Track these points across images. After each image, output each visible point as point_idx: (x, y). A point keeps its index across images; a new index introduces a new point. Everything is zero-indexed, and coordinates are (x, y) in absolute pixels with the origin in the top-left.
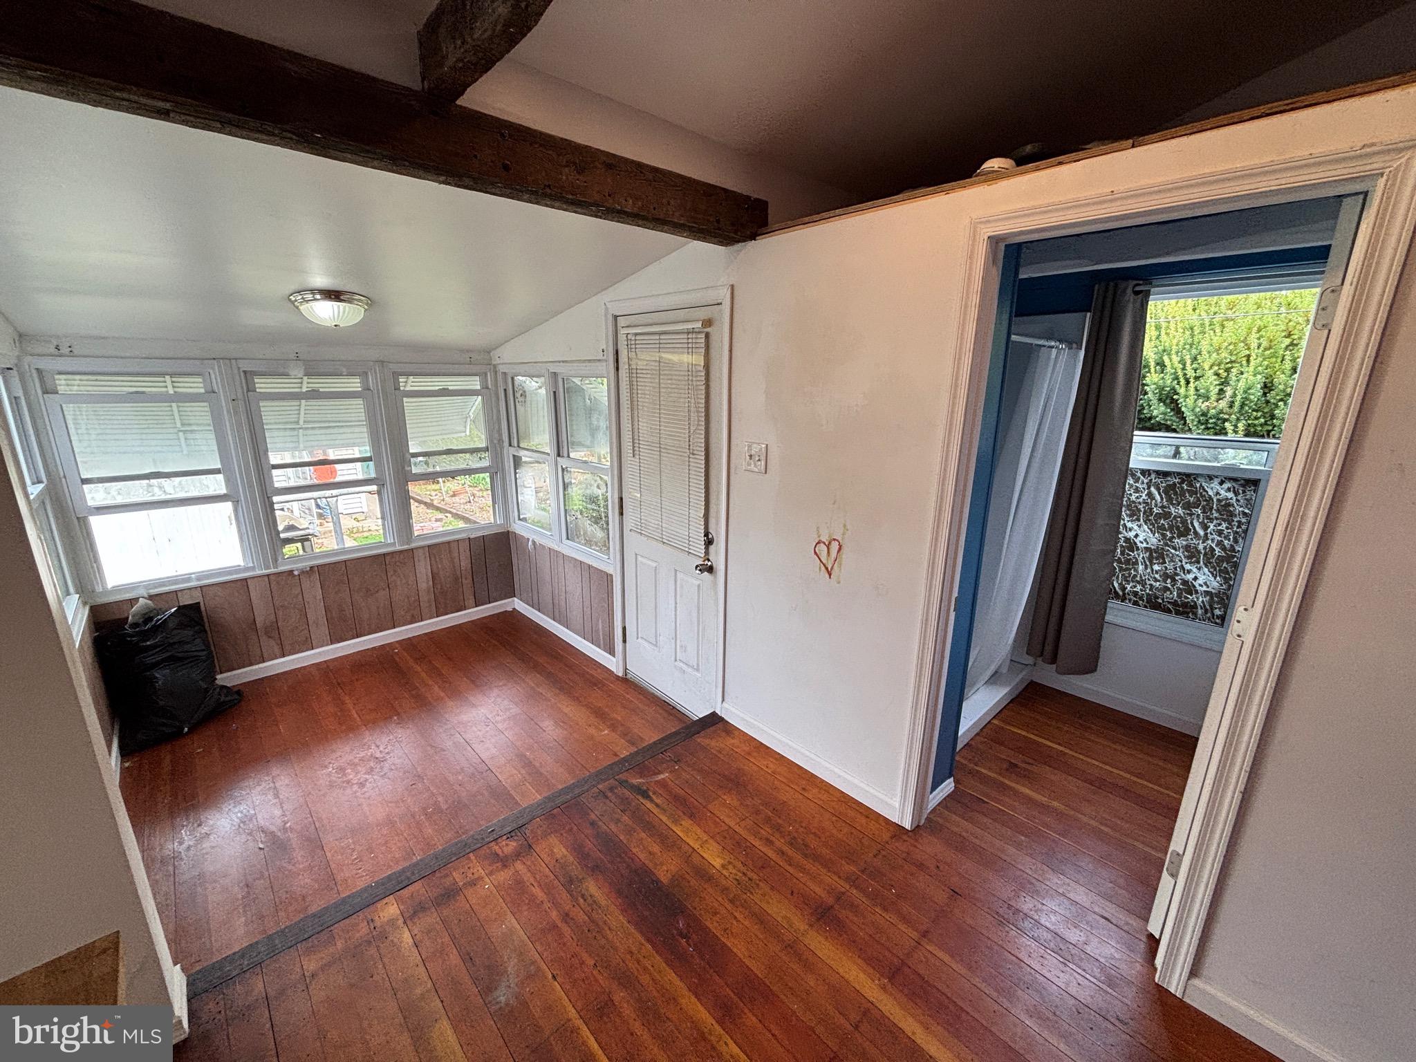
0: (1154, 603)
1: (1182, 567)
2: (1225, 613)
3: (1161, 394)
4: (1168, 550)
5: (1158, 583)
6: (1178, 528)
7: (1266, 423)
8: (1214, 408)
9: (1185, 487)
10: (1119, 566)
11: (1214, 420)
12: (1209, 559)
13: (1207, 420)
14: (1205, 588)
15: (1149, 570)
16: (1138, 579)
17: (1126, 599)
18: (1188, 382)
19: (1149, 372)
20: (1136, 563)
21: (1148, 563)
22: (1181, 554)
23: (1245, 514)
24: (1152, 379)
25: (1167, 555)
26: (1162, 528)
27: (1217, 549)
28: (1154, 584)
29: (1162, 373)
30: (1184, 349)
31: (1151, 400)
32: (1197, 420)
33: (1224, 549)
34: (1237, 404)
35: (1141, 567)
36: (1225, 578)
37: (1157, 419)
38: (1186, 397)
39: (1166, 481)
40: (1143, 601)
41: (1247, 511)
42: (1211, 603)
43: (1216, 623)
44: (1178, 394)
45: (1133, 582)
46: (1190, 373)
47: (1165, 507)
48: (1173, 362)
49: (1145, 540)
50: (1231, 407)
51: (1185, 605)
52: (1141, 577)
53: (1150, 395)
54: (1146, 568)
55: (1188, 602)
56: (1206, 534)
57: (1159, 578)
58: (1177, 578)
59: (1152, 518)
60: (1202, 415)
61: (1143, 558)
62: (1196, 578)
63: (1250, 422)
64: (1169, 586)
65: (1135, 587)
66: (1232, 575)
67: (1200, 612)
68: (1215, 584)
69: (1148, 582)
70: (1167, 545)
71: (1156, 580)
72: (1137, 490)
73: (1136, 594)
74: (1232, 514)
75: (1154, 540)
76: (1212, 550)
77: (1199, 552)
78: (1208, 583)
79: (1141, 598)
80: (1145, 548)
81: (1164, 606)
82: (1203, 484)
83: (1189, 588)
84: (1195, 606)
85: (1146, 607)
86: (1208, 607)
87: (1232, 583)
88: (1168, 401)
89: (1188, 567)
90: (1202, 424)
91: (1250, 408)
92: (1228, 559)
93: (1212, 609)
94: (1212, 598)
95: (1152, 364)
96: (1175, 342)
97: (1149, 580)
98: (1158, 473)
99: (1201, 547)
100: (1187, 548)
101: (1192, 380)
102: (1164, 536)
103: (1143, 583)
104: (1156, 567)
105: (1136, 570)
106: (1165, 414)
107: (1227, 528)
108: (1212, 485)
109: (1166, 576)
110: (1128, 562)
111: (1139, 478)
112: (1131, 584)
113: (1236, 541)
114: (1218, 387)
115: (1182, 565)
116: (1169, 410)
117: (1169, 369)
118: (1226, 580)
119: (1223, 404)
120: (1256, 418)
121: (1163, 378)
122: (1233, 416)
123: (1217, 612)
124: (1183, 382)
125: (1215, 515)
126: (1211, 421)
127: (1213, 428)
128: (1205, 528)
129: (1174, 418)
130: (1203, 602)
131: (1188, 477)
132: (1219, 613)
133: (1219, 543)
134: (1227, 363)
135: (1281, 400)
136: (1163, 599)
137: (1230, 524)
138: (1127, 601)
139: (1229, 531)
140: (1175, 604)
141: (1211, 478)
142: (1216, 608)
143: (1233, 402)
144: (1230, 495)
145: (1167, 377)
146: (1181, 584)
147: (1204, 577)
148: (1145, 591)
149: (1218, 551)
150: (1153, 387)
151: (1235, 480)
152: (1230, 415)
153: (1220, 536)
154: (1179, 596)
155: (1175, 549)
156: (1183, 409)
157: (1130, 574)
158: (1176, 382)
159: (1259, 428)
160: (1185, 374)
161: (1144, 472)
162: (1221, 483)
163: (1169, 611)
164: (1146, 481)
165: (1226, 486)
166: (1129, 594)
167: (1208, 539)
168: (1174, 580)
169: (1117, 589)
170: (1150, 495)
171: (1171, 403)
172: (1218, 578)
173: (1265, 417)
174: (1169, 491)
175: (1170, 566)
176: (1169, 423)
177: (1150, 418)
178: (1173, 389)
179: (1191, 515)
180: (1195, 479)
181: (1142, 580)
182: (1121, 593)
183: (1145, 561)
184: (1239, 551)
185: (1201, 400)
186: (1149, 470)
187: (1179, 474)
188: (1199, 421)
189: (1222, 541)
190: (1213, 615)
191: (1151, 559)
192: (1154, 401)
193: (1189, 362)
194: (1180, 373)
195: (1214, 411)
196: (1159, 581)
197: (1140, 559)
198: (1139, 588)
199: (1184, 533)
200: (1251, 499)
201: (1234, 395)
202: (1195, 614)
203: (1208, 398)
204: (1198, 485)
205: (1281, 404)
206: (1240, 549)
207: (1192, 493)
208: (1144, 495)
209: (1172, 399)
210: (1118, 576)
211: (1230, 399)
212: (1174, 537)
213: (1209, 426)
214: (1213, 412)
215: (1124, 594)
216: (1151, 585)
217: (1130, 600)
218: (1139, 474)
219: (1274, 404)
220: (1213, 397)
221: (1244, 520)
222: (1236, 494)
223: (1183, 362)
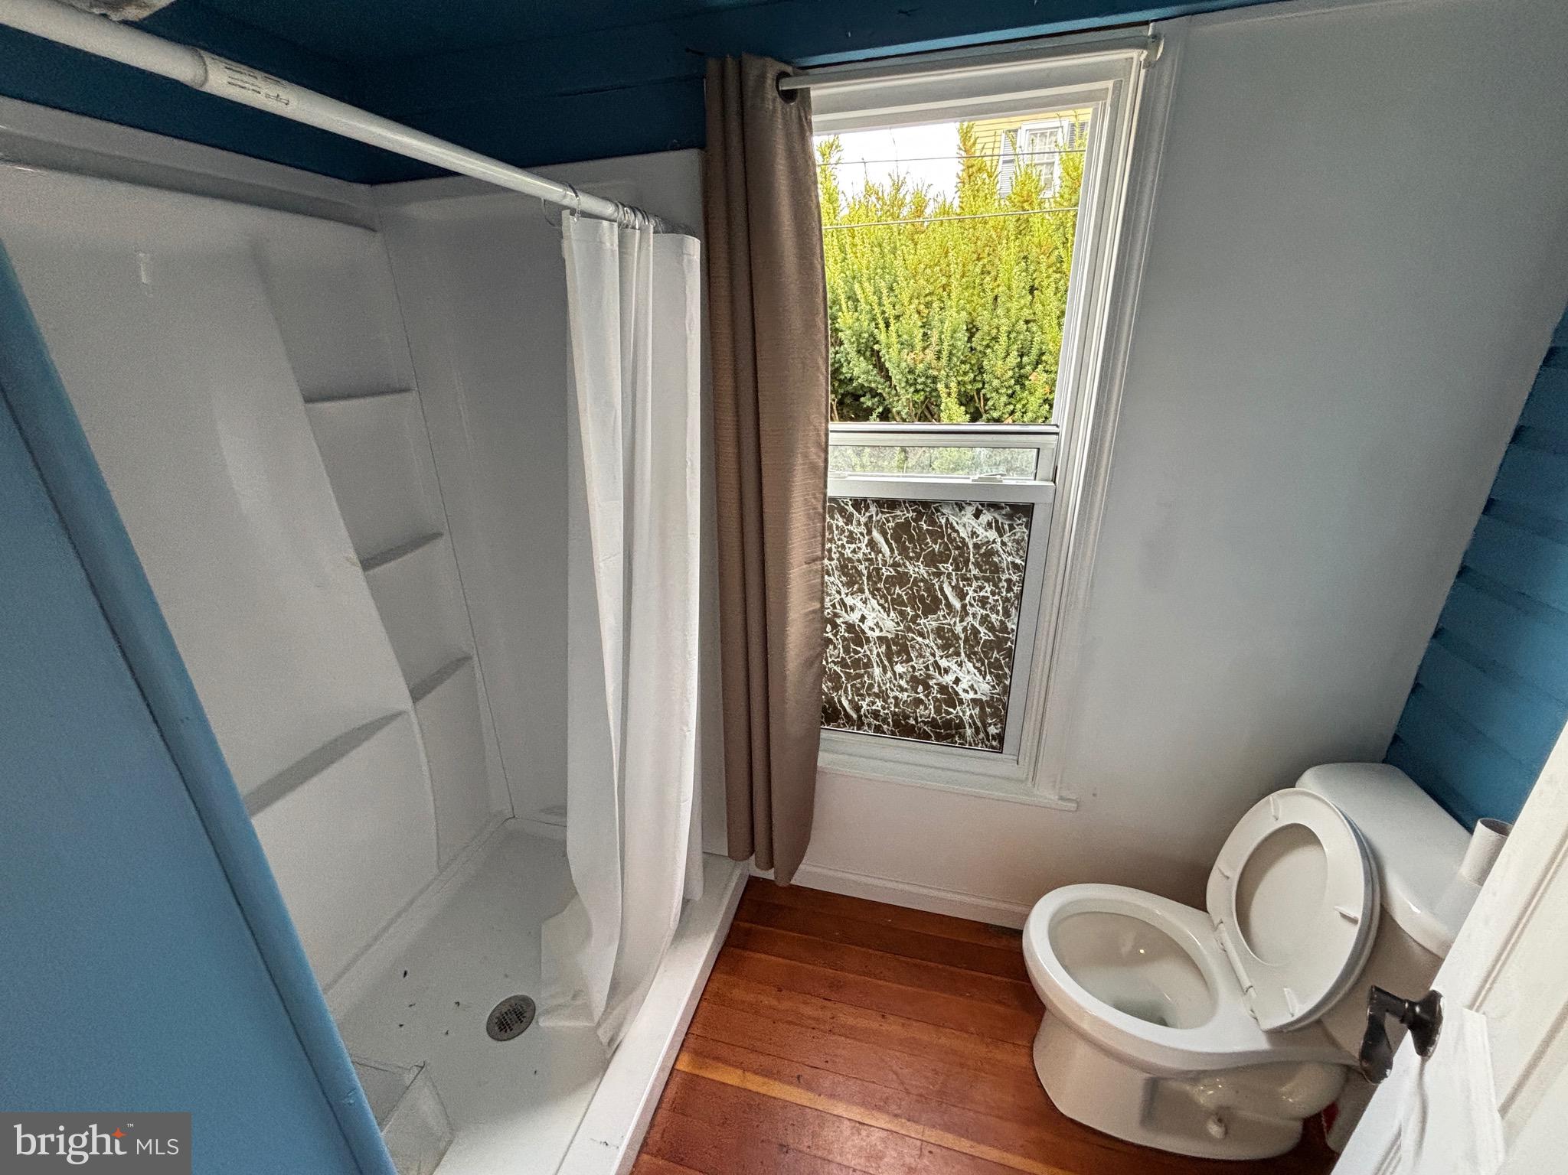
0: (904, 728)
1: (936, 665)
2: (1004, 729)
3: (859, 343)
4: (913, 639)
5: (906, 694)
6: (922, 599)
7: (975, 380)
8: (922, 362)
9: (925, 527)
10: (845, 673)
11: (923, 379)
12: (973, 647)
13: (915, 380)
14: (971, 695)
15: (889, 674)
16: (876, 690)
17: (863, 724)
18: (887, 326)
19: (840, 310)
20: (868, 665)
21: (886, 663)
22: (932, 644)
23: (1015, 566)
24: (846, 320)
25: (913, 647)
26: (898, 601)
27: (982, 630)
28: (900, 696)
29: (856, 311)
30: (877, 274)
31: (848, 353)
32: (904, 379)
33: (991, 628)
34: (945, 354)
35: (877, 671)
36: (997, 676)
37: (860, 381)
38: (888, 346)
39: (894, 518)
40: (888, 725)
41: (1018, 561)
42: (983, 715)
43: (992, 747)
44: (877, 342)
45: (869, 695)
46: (890, 312)
47: (899, 565)
48: (865, 292)
49: (877, 624)
50: (938, 358)
51: (948, 724)
52: (879, 686)
53: (846, 345)
54: (885, 671)
55: (951, 719)
56: (964, 607)
57: (906, 686)
58: (931, 683)
59: (880, 585)
60: (909, 372)
61: (878, 655)
62: (957, 681)
63: (960, 379)
64: (921, 696)
65: (874, 703)
66: (1007, 670)
67: (969, 732)
68: (985, 688)
69: (891, 695)
70: (909, 629)
71: (902, 690)
72: (852, 539)
73: (876, 714)
74: (997, 569)
75: (890, 625)
76: (976, 632)
77: (957, 638)
78: (975, 686)
79: (885, 720)
80: (879, 638)
81: (920, 729)
82: (952, 519)
83: (950, 697)
84: (961, 725)
85: (893, 733)
86: (979, 724)
87: (1007, 682)
88: (868, 354)
89: (943, 663)
90: (911, 385)
91: (958, 358)
92: (998, 644)
93: (985, 725)
94: (982, 709)
95: (843, 298)
96: (864, 262)
97: (892, 690)
98: (880, 503)
99: (959, 629)
100: (939, 632)
101: (892, 321)
102: (903, 614)
103: (883, 695)
104: (899, 669)
105: (870, 676)
106: (867, 372)
107: (993, 593)
108: (965, 519)
109: (915, 681)
110: (856, 663)
111: (852, 515)
112: (868, 699)
113: (1007, 614)
114: (922, 331)
115: (936, 662)
116: (871, 367)
117: (863, 305)
118: (999, 678)
119: (930, 355)
120: (965, 373)
121: (858, 320)
122: (943, 372)
123: (992, 730)
124: (882, 325)
125: (975, 571)
126: (920, 380)
127: (923, 390)
128: (962, 596)
129: (878, 378)
130: (971, 716)
131: (926, 508)
132: (996, 731)
133: (985, 620)
134: (926, 296)
135: (988, 346)
136: (916, 719)
137: (996, 585)
138: (866, 728)
139: (996, 597)
140: (933, 723)
141: (960, 506)
142: (990, 724)
143: (940, 352)
144: (992, 535)
145: (862, 317)
146: (938, 692)
147: (968, 677)
148: (888, 708)
149: (984, 634)
150: (848, 332)
151: (995, 506)
152: (939, 370)
153: (983, 607)
154: (938, 710)
155: (921, 635)
156: (887, 365)
157: (863, 684)
158: (873, 324)
159: (969, 387)
160: (883, 312)
161: (859, 504)
162: (977, 515)
163: (927, 737)
164: (863, 520)
165: (986, 517)
166: (866, 717)
167: (967, 614)
168: (927, 687)
169: (848, 709)
170: (872, 544)
171: (872, 355)
172: (988, 677)
173: (973, 372)
174: (901, 535)
175: (919, 664)
176: (873, 385)
177: (851, 380)
178: (872, 335)
179: (939, 574)
180: (938, 510)
181: (881, 691)
182: (855, 716)
183: (882, 662)
184: (1013, 630)
185: (906, 351)
186: (865, 500)
187: (913, 502)
188: (907, 382)
189: (987, 615)
190: (987, 734)
191: (889, 655)
192: (853, 354)
193: (885, 292)
194: (877, 311)
195: (921, 365)
196: (906, 690)
197: (874, 658)
198: (879, 703)
199: (931, 609)
200: (1023, 539)
201: (941, 341)
202: (962, 737)
203: (912, 347)
204: (943, 521)
205: (988, 351)
206: (1014, 627)
207: (936, 535)
208: (863, 546)
209: (873, 350)
210: (846, 687)
211: (937, 348)
212: (917, 616)
213: (919, 387)
214: (921, 367)
215: (860, 717)
216: (896, 698)
217: (869, 725)
218: (850, 509)
219: (980, 352)
220: (919, 345)
221: (1015, 578)
222: (1000, 532)
223: (877, 292)
